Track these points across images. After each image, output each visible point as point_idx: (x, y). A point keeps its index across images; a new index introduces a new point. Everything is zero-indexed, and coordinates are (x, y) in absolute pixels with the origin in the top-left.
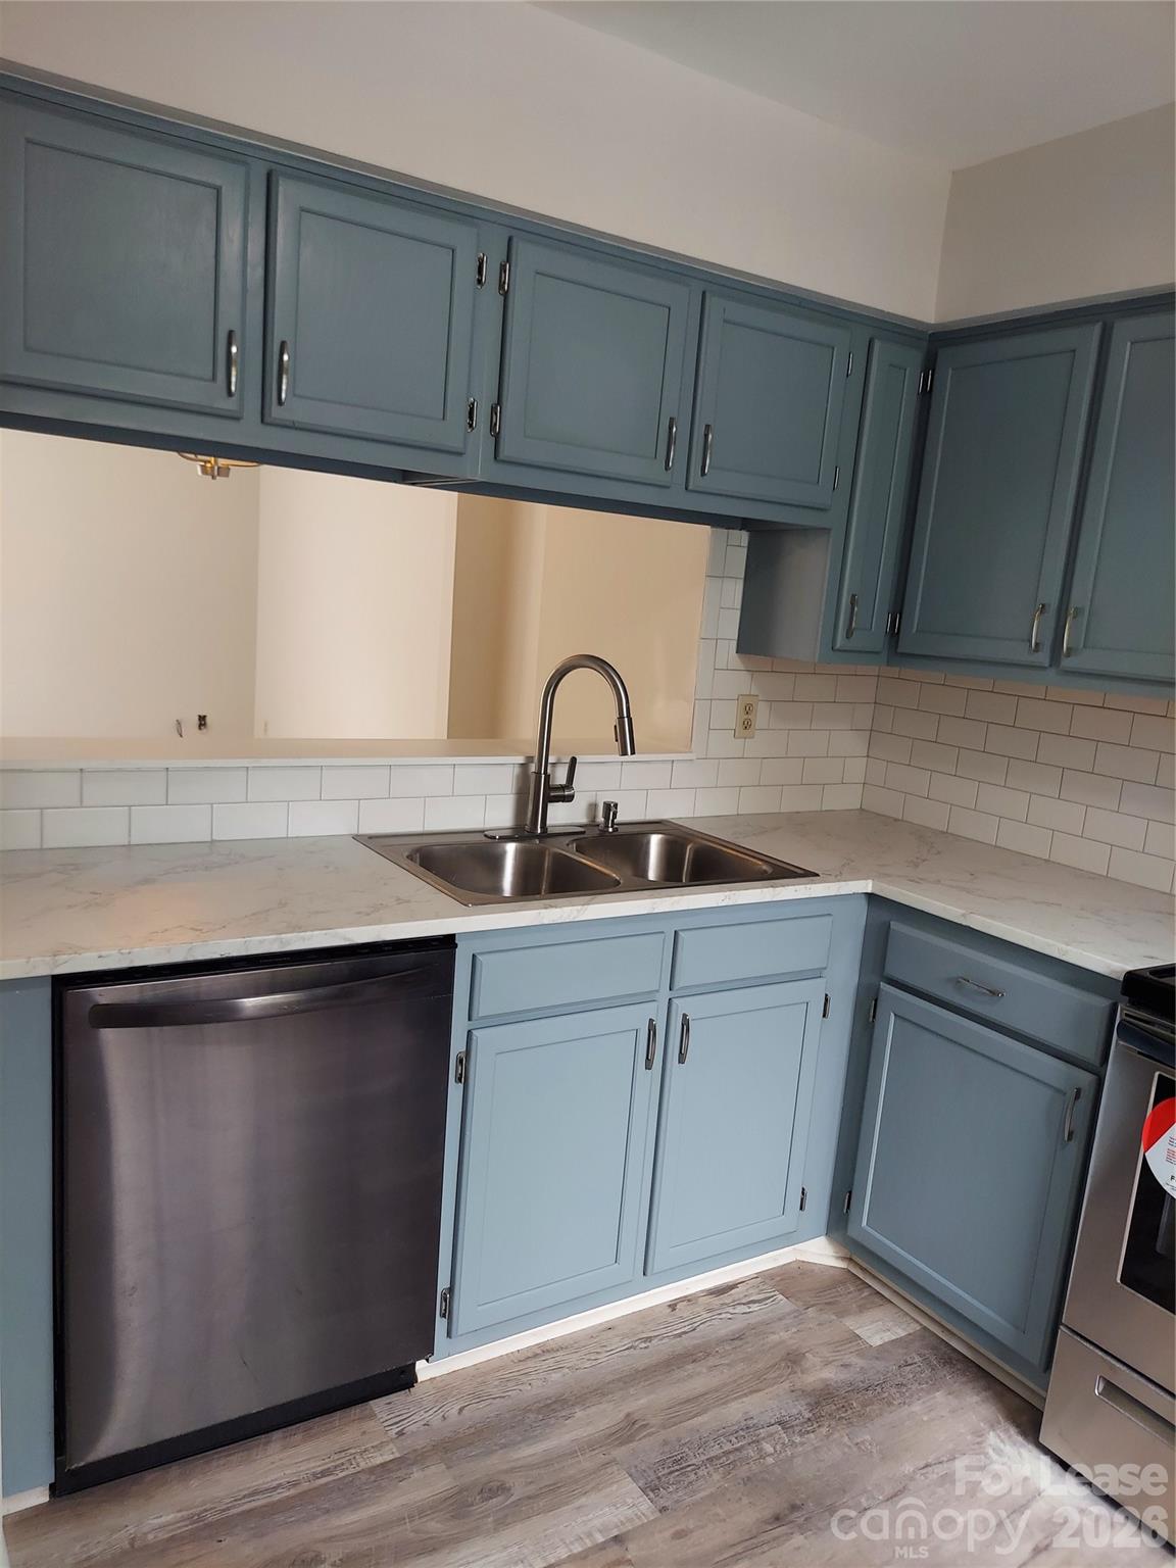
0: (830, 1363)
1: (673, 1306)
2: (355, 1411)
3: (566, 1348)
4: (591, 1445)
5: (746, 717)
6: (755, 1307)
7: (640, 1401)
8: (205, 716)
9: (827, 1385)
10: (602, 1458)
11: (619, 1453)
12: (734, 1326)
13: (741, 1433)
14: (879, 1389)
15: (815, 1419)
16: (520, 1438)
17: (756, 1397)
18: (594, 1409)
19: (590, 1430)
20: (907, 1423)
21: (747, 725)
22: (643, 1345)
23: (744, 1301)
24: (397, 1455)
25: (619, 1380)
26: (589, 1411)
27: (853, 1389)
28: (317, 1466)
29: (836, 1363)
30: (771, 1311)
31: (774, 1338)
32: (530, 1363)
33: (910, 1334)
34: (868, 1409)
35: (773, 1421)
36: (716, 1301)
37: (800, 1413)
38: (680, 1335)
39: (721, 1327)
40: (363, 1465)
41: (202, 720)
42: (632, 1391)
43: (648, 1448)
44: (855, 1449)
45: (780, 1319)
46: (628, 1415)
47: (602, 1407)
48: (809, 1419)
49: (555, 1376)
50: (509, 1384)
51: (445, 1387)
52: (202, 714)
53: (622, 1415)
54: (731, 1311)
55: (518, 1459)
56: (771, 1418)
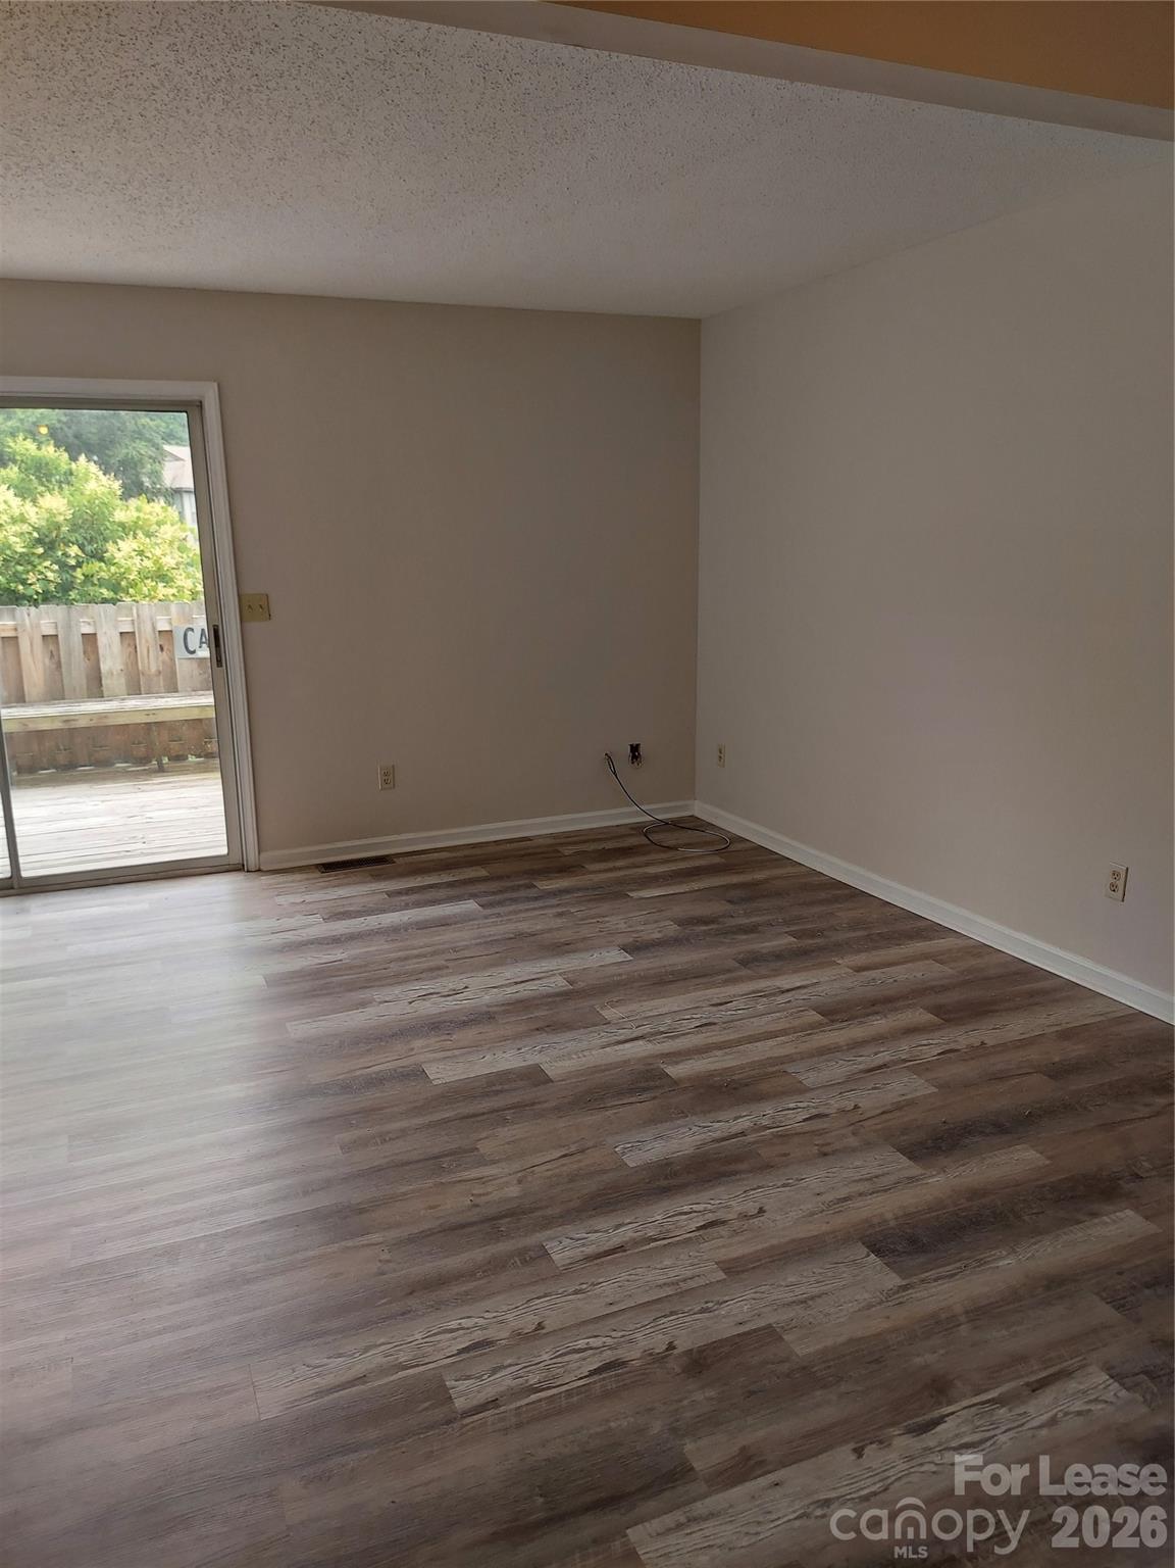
8: (638, 745)
41: (635, 749)
52: (635, 743)
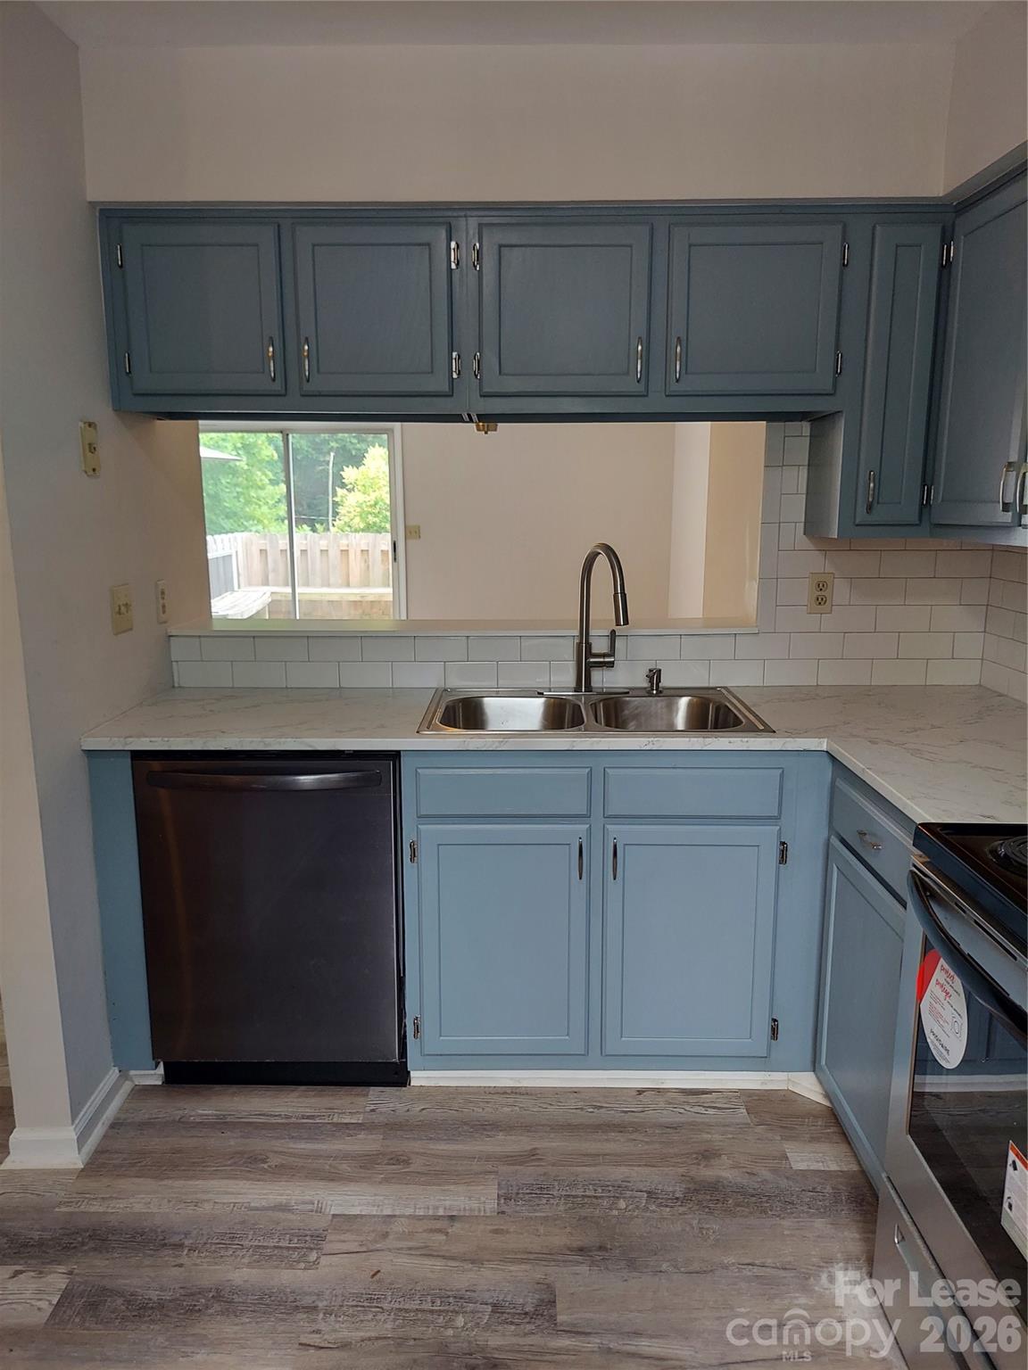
0: (740, 1167)
1: (640, 1092)
2: (359, 1089)
3: (531, 1095)
4: (489, 1158)
5: (820, 593)
6: (711, 1111)
7: (552, 1144)
9: (719, 1182)
10: (489, 1167)
11: (504, 1169)
12: (679, 1119)
13: (610, 1188)
14: (765, 1199)
15: (685, 1200)
16: (445, 1138)
17: (647, 1170)
18: (513, 1137)
19: (498, 1149)
20: (766, 1230)
21: (821, 601)
22: (592, 1110)
23: (705, 1105)
24: (360, 1122)
25: (549, 1126)
26: (508, 1137)
27: (741, 1191)
28: (309, 1112)
29: (744, 1170)
30: (724, 1118)
31: (706, 1136)
32: (495, 1097)
33: (842, 1172)
34: (738, 1209)
35: (645, 1189)
36: (682, 1098)
37: (674, 1192)
38: (626, 1112)
39: (668, 1117)
40: (335, 1120)
42: (552, 1135)
43: (528, 1173)
44: (696, 1231)
45: (724, 1126)
46: (535, 1149)
47: (521, 1138)
48: (677, 1198)
49: (507, 1109)
50: (471, 1104)
51: (426, 1092)
53: (530, 1148)
54: (687, 1109)
55: (433, 1149)
56: (645, 1187)
